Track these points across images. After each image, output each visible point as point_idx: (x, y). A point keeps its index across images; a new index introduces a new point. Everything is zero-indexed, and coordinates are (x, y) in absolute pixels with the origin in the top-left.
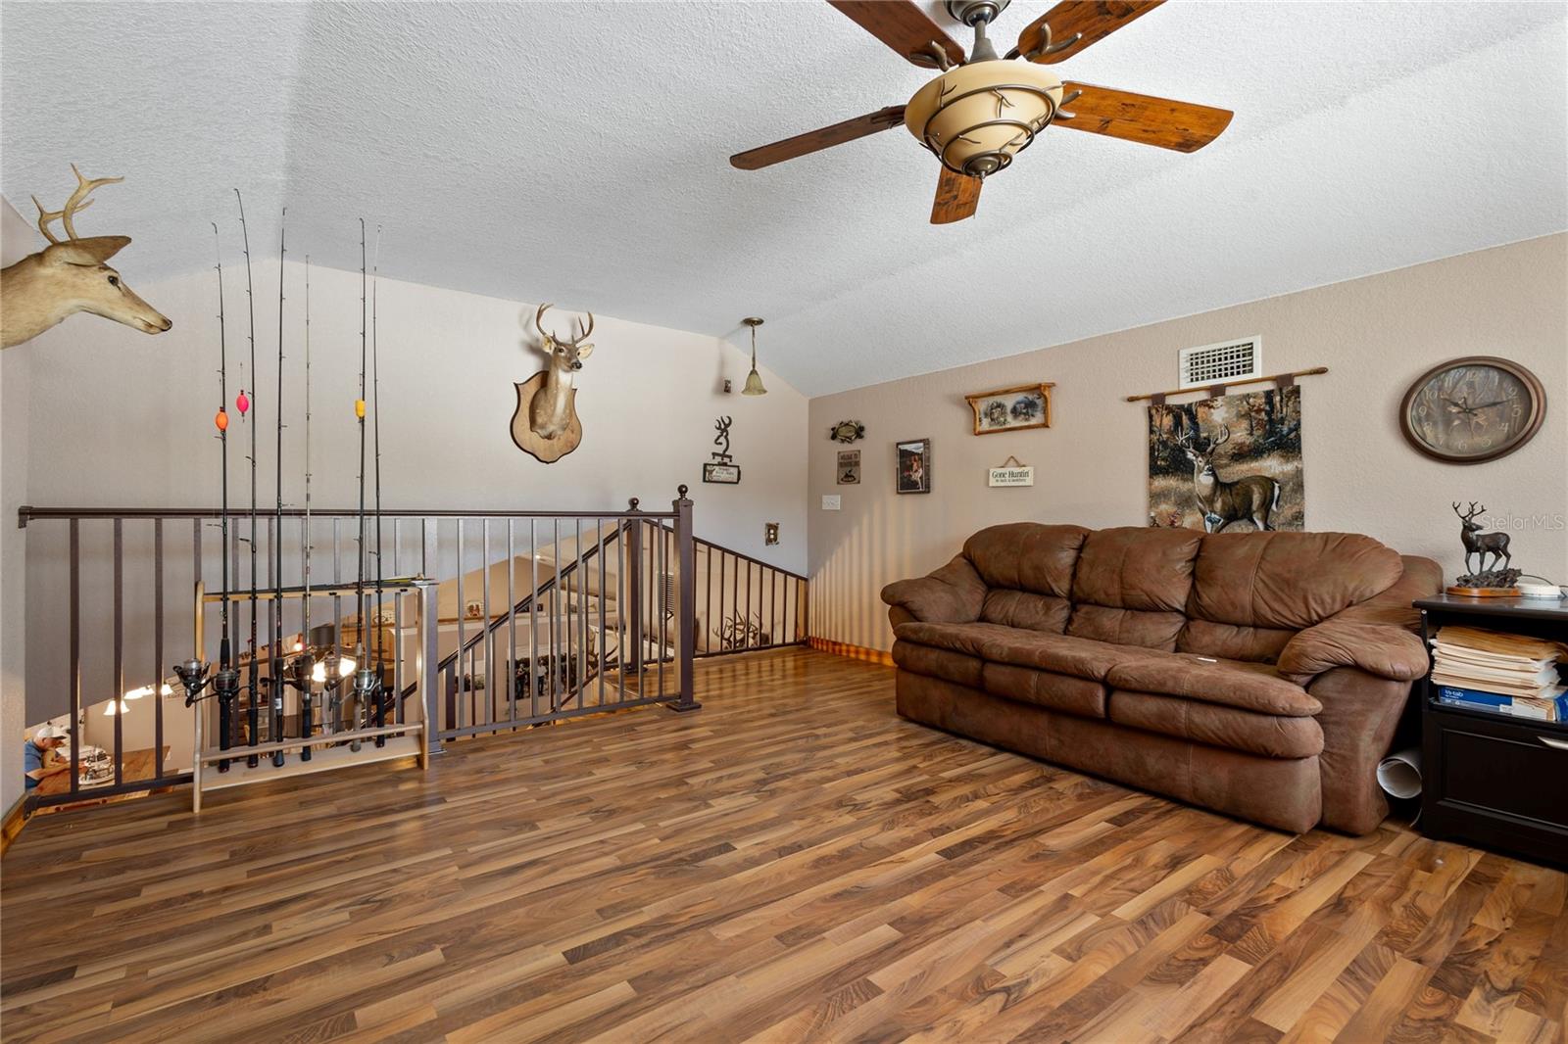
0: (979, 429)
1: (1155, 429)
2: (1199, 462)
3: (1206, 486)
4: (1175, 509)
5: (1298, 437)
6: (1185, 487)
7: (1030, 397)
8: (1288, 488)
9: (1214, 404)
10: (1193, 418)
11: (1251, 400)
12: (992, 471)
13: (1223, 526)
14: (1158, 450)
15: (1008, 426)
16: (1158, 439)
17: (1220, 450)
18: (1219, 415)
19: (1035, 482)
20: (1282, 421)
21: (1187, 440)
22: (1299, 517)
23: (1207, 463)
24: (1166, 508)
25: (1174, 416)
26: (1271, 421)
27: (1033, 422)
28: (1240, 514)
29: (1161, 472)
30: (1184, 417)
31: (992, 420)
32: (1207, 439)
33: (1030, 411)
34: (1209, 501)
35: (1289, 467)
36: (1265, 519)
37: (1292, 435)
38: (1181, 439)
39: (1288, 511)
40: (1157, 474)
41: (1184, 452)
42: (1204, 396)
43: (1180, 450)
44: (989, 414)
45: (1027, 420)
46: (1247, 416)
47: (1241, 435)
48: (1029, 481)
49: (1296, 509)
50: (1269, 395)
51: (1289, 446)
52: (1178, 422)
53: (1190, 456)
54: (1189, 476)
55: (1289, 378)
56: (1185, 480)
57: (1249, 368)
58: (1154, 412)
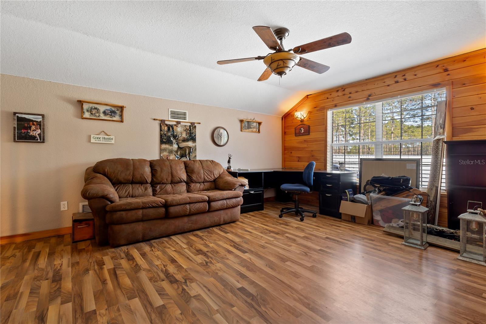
0: (84, 116)
1: (162, 130)
2: (174, 141)
3: (176, 148)
4: (168, 154)
5: (196, 137)
6: (170, 148)
7: (113, 109)
8: (194, 150)
9: (178, 126)
10: (173, 129)
11: (186, 127)
12: (92, 136)
13: (180, 159)
14: (163, 136)
15: (101, 118)
16: (164, 133)
17: (179, 138)
18: (179, 129)
19: (115, 143)
20: (193, 133)
21: (171, 134)
22: (195, 156)
23: (176, 142)
24: (165, 153)
25: (168, 127)
26: (190, 133)
27: (114, 119)
28: (184, 156)
29: (164, 143)
30: (171, 128)
31: (91, 114)
32: (176, 135)
33: (113, 115)
34: (177, 152)
35: (194, 145)
36: (189, 157)
37: (195, 137)
38: (169, 134)
39: (194, 155)
40: (163, 143)
41: (170, 138)
42: (175, 123)
43: (169, 137)
44: (90, 111)
45: (111, 117)
46: (185, 130)
47: (184, 135)
48: (113, 142)
49: (195, 155)
50: (190, 126)
51: (193, 139)
52: (169, 129)
53: (172, 139)
54: (172, 145)
55: (194, 123)
56: (171, 146)
57: (185, 119)
58: (162, 125)
